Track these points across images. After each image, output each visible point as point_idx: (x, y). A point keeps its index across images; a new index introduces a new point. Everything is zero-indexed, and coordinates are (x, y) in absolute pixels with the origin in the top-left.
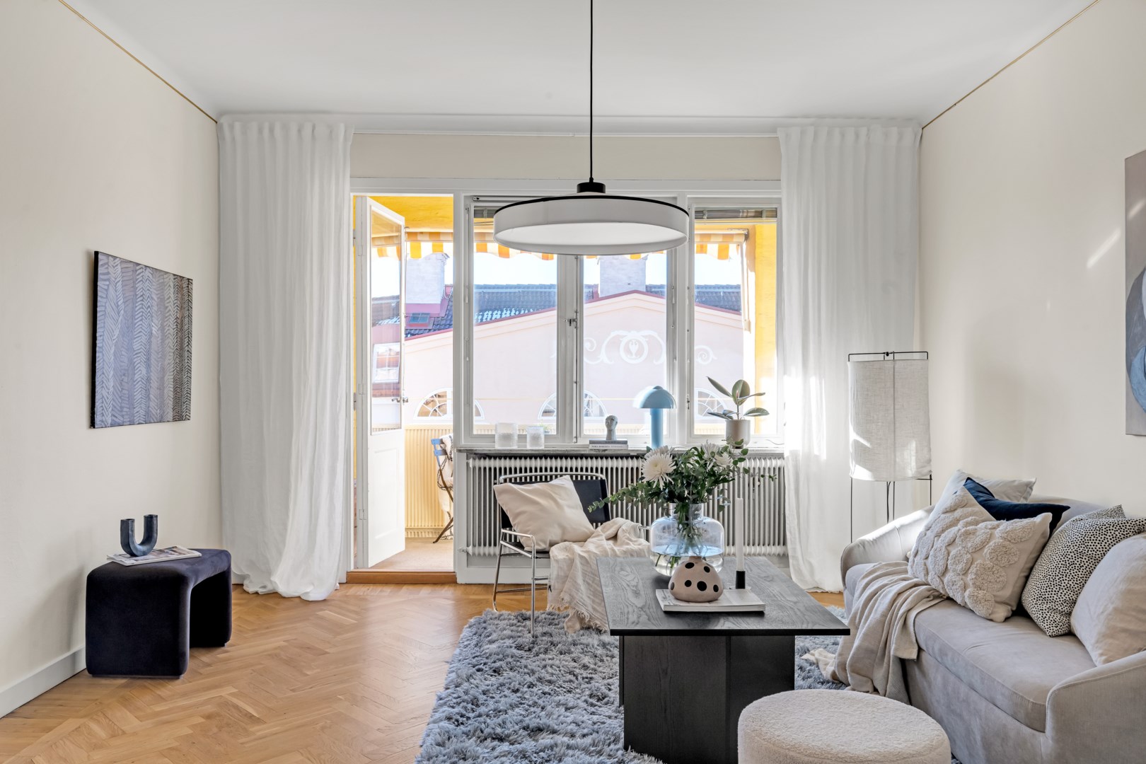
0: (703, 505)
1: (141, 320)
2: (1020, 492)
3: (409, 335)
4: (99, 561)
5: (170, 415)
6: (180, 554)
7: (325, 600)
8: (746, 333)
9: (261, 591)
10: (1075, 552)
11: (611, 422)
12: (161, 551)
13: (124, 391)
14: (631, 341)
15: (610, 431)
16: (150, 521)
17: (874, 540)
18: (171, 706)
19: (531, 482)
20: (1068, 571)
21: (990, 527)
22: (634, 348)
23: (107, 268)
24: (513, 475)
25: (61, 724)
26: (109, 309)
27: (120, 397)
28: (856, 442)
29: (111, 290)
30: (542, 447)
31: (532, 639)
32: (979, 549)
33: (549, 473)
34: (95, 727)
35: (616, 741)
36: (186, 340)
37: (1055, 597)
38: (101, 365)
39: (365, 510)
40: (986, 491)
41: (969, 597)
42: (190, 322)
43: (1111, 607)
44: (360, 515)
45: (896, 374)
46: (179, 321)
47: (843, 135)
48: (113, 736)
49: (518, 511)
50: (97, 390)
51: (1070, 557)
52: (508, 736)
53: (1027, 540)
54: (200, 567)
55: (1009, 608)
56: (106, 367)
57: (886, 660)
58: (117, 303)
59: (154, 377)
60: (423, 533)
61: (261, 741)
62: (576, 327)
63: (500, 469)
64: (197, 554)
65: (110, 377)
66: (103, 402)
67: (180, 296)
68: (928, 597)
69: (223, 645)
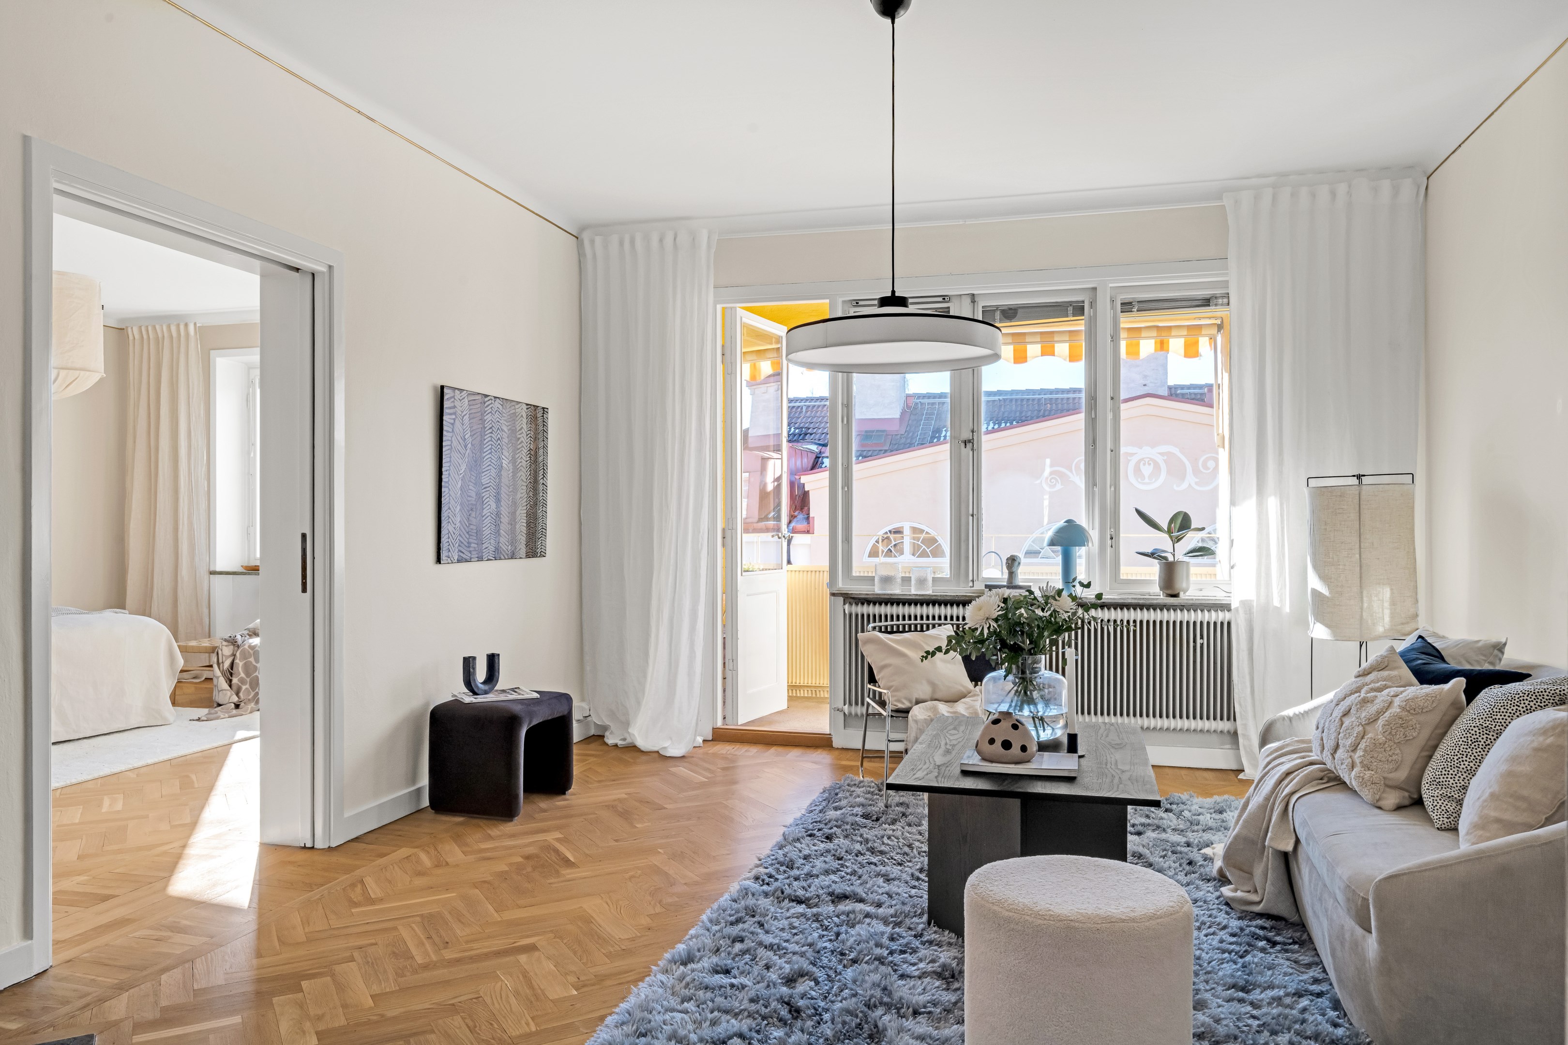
0: (1043, 657)
1: (490, 453)
2: (1485, 656)
3: (860, 458)
4: (444, 698)
5: (523, 551)
6: (519, 694)
7: (683, 757)
8: (1221, 450)
9: (620, 743)
10: (1480, 727)
11: (1012, 562)
12: (504, 691)
13: (471, 527)
14: (1142, 459)
15: (1012, 574)
16: (492, 661)
17: (1305, 712)
18: (497, 845)
19: (904, 631)
20: (1469, 750)
21: (1392, 694)
22: (1147, 470)
23: (453, 402)
24: (883, 623)
25: (396, 851)
26: (455, 443)
27: (468, 533)
28: (1315, 592)
29: (458, 424)
30: (929, 591)
31: (882, 809)
32: (1373, 720)
33: (925, 621)
34: (423, 857)
35: (921, 915)
36: (541, 472)
37: (1452, 781)
38: (448, 499)
39: (734, 660)
40: (1436, 654)
41: (1357, 777)
42: (546, 453)
43: (1487, 794)
44: (729, 665)
45: (1361, 503)
46: (532, 453)
47: (1313, 195)
48: (437, 866)
49: (883, 663)
50: (442, 525)
51: (1473, 732)
52: (808, 899)
53: (1430, 711)
54: (535, 709)
55: (1407, 794)
56: (452, 502)
57: (1266, 853)
58: (464, 437)
59: (504, 511)
60: (822, 692)
61: (568, 883)
62: (973, 450)
63: (869, 616)
64: (536, 695)
65: (457, 512)
66: (449, 538)
67: (533, 426)
68: (1321, 779)
69: (564, 793)
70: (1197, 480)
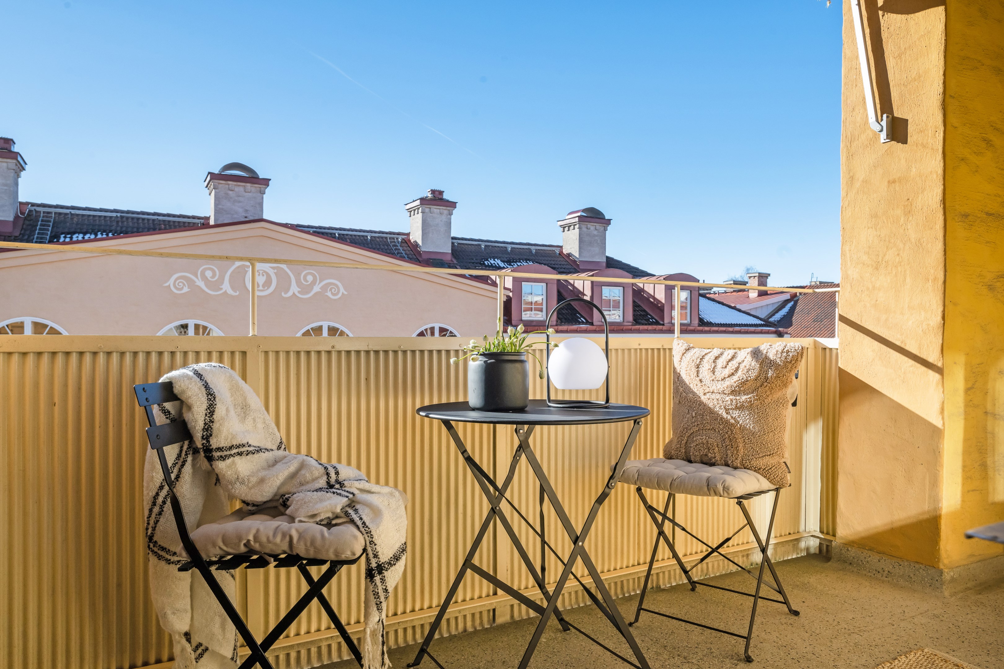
14: (258, 271)
22: (261, 280)
70: (300, 290)
